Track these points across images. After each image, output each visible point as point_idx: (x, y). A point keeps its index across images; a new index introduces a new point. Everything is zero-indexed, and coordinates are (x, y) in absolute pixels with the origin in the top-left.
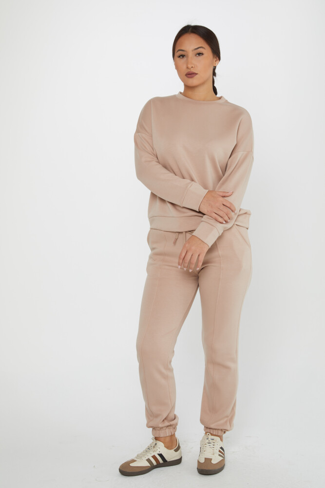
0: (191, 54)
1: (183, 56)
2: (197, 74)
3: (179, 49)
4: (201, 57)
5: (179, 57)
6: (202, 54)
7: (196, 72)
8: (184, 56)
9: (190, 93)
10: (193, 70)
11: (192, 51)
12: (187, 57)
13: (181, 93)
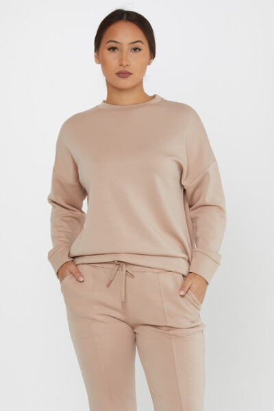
0: (126, 48)
1: (113, 49)
2: (131, 74)
3: (110, 39)
4: (138, 54)
5: (109, 49)
6: (140, 50)
7: (131, 72)
8: (116, 48)
9: (116, 96)
10: (127, 69)
11: (129, 44)
12: (122, 51)
13: (104, 101)
